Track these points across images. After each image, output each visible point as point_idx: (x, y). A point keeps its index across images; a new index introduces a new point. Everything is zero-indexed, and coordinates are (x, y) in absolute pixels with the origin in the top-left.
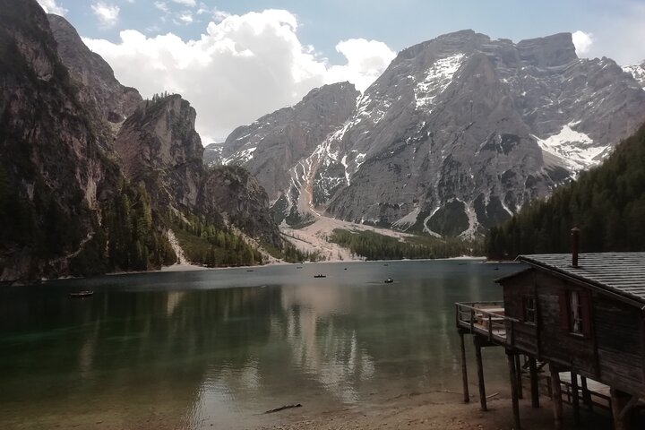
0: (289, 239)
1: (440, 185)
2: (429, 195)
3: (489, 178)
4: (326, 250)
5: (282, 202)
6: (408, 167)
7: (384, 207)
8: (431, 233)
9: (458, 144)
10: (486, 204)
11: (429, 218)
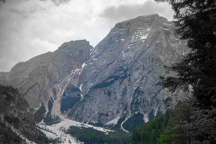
0: (42, 130)
1: (132, 104)
2: (125, 109)
3: (158, 101)
4: (63, 137)
5: (43, 109)
6: (115, 93)
7: (101, 114)
8: (124, 130)
9: (144, 81)
10: (155, 115)
11: (124, 122)
